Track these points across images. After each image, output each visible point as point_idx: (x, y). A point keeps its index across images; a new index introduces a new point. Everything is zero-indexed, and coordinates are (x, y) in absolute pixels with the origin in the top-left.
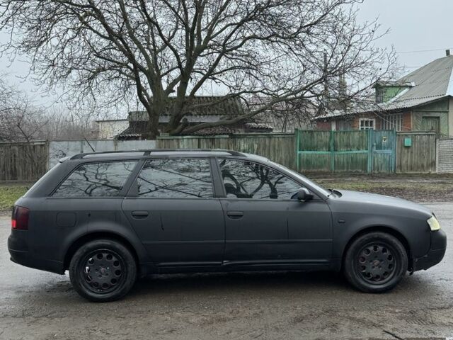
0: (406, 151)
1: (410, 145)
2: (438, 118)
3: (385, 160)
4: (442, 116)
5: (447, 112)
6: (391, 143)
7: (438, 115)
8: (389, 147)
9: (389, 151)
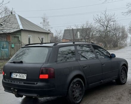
0: (12, 49)
1: (14, 47)
2: (18, 37)
3: (5, 53)
4: (19, 36)
5: (21, 35)
6: (7, 47)
7: (18, 36)
8: (6, 48)
9: (6, 50)
